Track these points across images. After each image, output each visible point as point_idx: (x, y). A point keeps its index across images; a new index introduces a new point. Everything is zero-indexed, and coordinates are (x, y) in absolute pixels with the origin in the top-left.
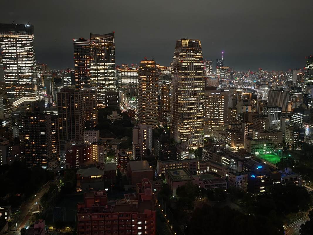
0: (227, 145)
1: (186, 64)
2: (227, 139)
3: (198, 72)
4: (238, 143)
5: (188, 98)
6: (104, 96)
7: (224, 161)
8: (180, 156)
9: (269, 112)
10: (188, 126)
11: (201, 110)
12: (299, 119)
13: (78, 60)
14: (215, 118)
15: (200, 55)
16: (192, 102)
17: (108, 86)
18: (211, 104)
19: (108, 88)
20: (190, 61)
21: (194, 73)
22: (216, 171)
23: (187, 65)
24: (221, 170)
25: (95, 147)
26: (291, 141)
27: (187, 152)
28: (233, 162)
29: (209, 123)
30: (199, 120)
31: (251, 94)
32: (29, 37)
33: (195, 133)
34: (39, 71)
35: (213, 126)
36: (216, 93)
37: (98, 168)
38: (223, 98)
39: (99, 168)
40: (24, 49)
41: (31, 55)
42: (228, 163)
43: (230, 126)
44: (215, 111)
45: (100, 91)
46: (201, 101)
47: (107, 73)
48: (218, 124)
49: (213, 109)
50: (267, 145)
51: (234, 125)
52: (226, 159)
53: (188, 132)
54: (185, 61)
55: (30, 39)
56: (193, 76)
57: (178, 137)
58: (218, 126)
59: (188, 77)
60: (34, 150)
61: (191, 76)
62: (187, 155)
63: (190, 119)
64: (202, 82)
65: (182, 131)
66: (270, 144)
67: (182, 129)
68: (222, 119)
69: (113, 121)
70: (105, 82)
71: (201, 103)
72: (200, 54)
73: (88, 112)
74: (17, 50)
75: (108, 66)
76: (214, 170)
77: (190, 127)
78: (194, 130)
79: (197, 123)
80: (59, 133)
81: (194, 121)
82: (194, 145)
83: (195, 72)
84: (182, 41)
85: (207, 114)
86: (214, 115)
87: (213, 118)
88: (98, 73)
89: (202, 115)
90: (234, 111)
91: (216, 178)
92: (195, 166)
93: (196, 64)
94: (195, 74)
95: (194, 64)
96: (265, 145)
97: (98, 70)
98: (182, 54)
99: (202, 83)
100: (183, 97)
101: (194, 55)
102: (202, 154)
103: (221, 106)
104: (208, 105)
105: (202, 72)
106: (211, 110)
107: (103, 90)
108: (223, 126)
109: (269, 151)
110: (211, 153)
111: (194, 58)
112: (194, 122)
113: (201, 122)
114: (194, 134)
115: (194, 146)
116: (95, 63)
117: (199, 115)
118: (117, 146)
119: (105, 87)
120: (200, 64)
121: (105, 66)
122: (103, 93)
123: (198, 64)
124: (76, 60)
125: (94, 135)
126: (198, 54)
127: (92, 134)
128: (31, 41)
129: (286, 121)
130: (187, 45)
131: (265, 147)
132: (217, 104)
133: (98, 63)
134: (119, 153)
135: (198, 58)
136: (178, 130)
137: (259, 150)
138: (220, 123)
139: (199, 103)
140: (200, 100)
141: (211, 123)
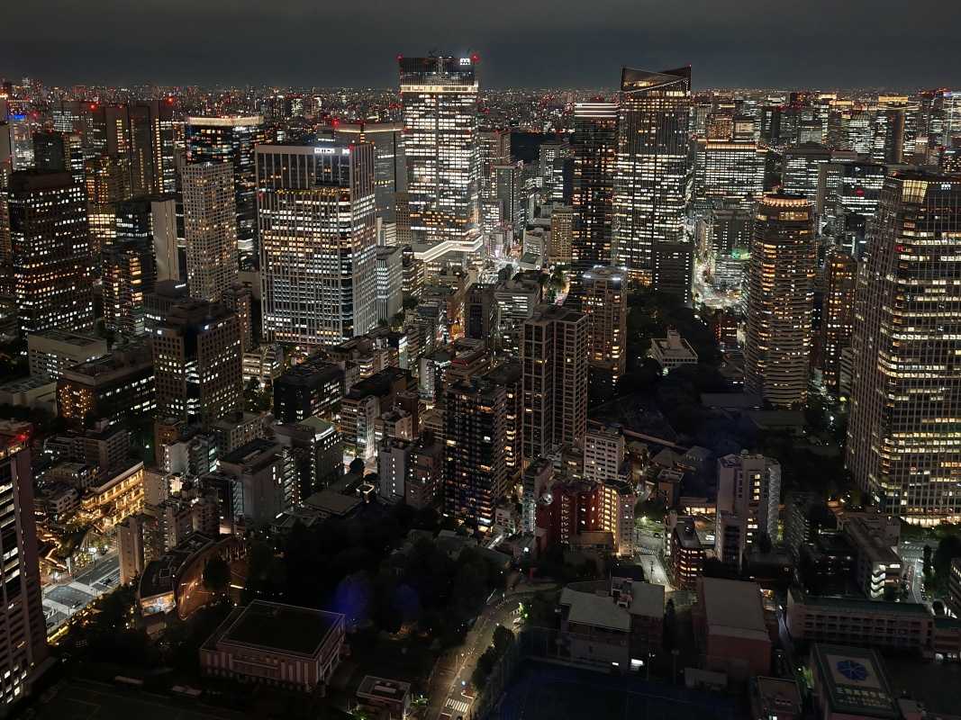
1: (913, 258)
3: (957, 282)
5: (915, 363)
6: (648, 247)
13: (583, 160)
17: (663, 222)
19: (661, 225)
21: (942, 287)
23: (916, 262)
25: (610, 493)
32: (466, 89)
34: (486, 148)
37: (615, 602)
39: (618, 603)
40: (453, 120)
41: (469, 136)
45: (637, 232)
47: (662, 183)
55: (470, 94)
56: (935, 295)
59: (920, 299)
60: (464, 474)
61: (928, 295)
69: (666, 365)
70: (654, 208)
73: (599, 339)
74: (437, 122)
75: (665, 163)
80: (523, 421)
83: (943, 283)
88: (635, 182)
94: (944, 291)
95: (944, 259)
97: (634, 174)
107: (646, 230)
116: (628, 155)
118: (674, 488)
119: (653, 223)
121: (656, 162)
122: (645, 240)
124: (577, 158)
125: (610, 448)
127: (604, 444)
128: (471, 101)
130: (919, 197)
133: (638, 155)
134: (675, 529)
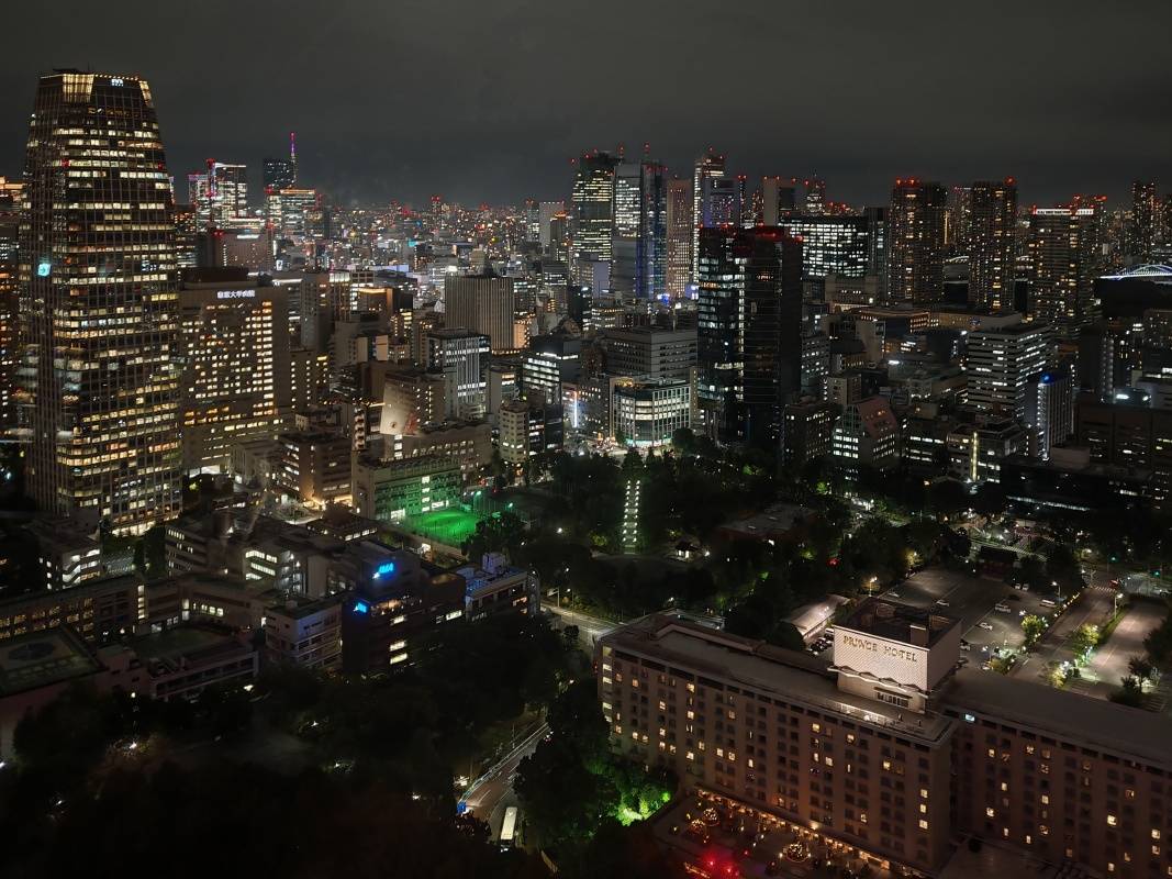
0: (284, 498)
1: (86, 174)
2: (287, 472)
3: (142, 207)
4: (326, 482)
5: (103, 317)
7: (254, 566)
8: (57, 575)
9: (449, 353)
10: (105, 438)
11: (166, 363)
12: (549, 371)
14: (238, 391)
15: (148, 140)
16: (121, 332)
18: (220, 337)
20: (106, 164)
21: (126, 212)
22: (221, 612)
23: (89, 180)
24: (241, 604)
26: (520, 452)
27: (90, 554)
28: (291, 564)
29: (213, 415)
30: (157, 409)
31: (390, 291)
33: (141, 465)
35: (231, 428)
36: (239, 293)
38: (267, 311)
42: (272, 572)
43: (301, 421)
44: (238, 363)
46: (163, 327)
48: (251, 419)
49: (226, 357)
50: (433, 479)
51: (318, 413)
52: (262, 555)
53: (106, 464)
54: (81, 164)
56: (118, 223)
57: (60, 491)
58: (250, 426)
59: (99, 229)
61: (109, 223)
62: (93, 564)
63: (114, 408)
64: (162, 247)
65: (77, 462)
66: (445, 474)
67: (77, 453)
68: (266, 396)
71: (166, 337)
72: (149, 135)
76: (212, 610)
77: (114, 442)
78: (133, 453)
79: (149, 420)
81: (131, 412)
82: (139, 516)
83: (127, 207)
84: (62, 78)
85: (203, 378)
86: (233, 380)
87: (227, 393)
89: (172, 385)
90: (319, 359)
91: (218, 639)
92: (124, 606)
93: (133, 175)
94: (128, 217)
95: (124, 175)
96: (426, 480)
98: (66, 132)
99: (163, 252)
100: (74, 314)
101: (123, 138)
102: (164, 552)
103: (262, 343)
104: (206, 341)
105: (161, 206)
106: (218, 361)
108: (271, 422)
109: (444, 499)
110: (202, 539)
111: (123, 149)
112: (133, 418)
113: (166, 417)
114: (134, 470)
115: (136, 522)
117: (157, 388)
120: (150, 175)
123: (141, 175)
126: (139, 134)
129: (504, 383)
130: (85, 94)
131: (426, 485)
132: (243, 334)
135: (140, 150)
136: (59, 460)
137: (406, 501)
138: (260, 413)
139: (156, 337)
140: (157, 324)
141: (221, 414)
